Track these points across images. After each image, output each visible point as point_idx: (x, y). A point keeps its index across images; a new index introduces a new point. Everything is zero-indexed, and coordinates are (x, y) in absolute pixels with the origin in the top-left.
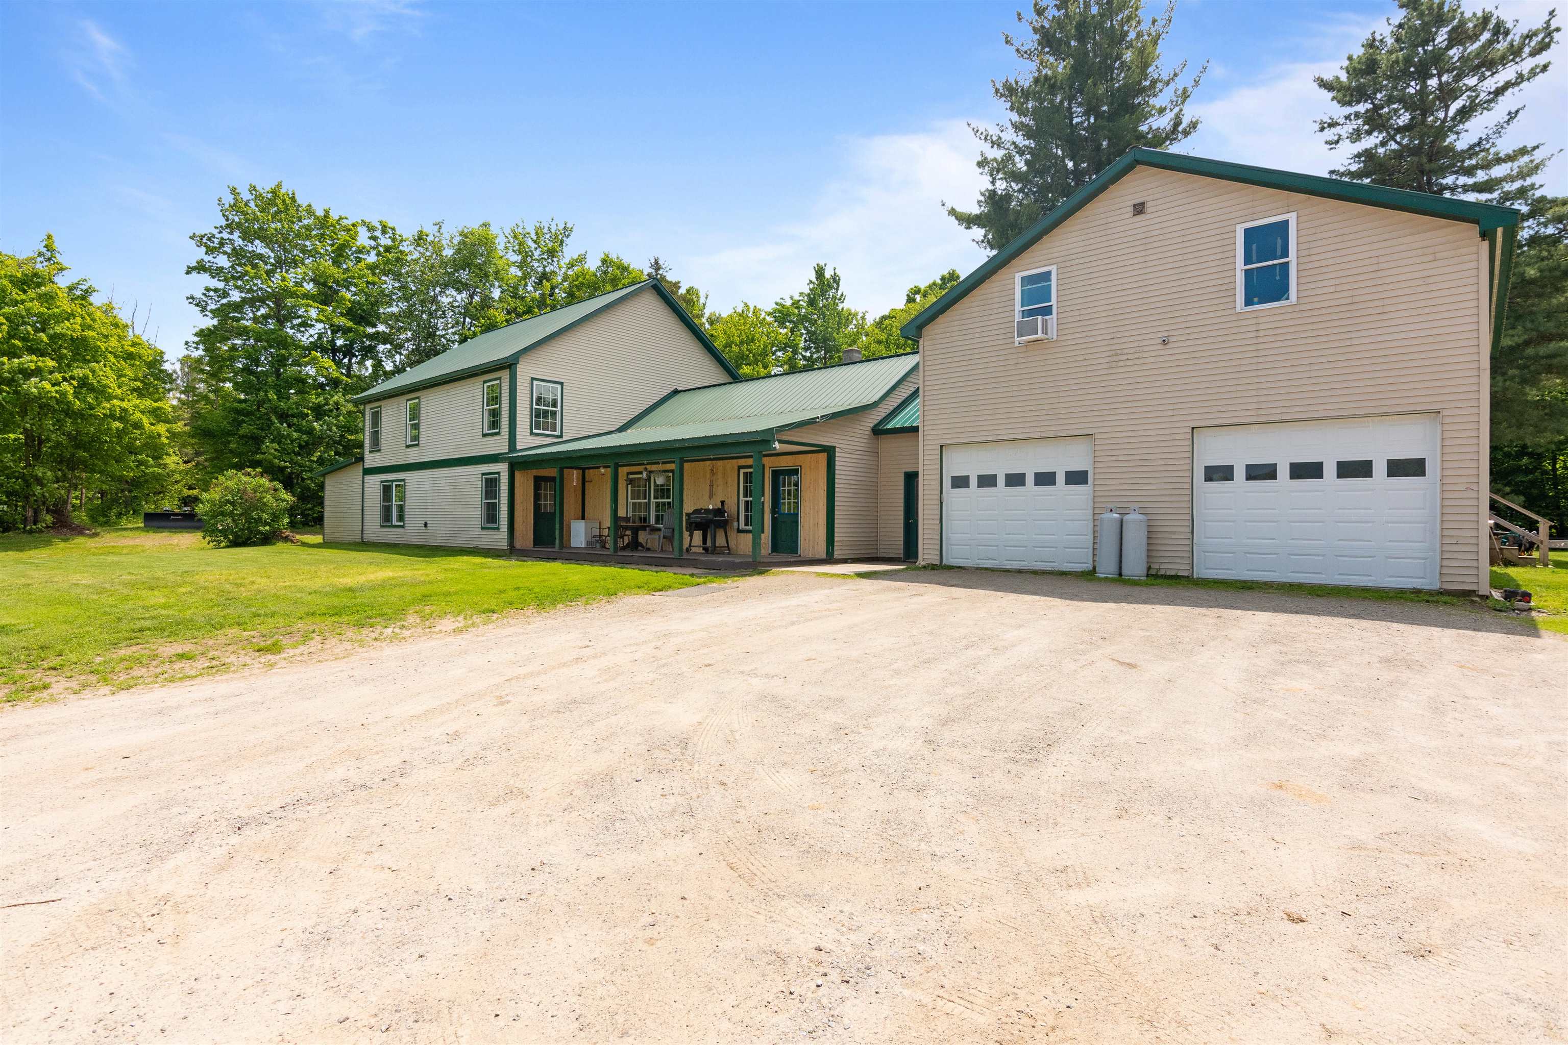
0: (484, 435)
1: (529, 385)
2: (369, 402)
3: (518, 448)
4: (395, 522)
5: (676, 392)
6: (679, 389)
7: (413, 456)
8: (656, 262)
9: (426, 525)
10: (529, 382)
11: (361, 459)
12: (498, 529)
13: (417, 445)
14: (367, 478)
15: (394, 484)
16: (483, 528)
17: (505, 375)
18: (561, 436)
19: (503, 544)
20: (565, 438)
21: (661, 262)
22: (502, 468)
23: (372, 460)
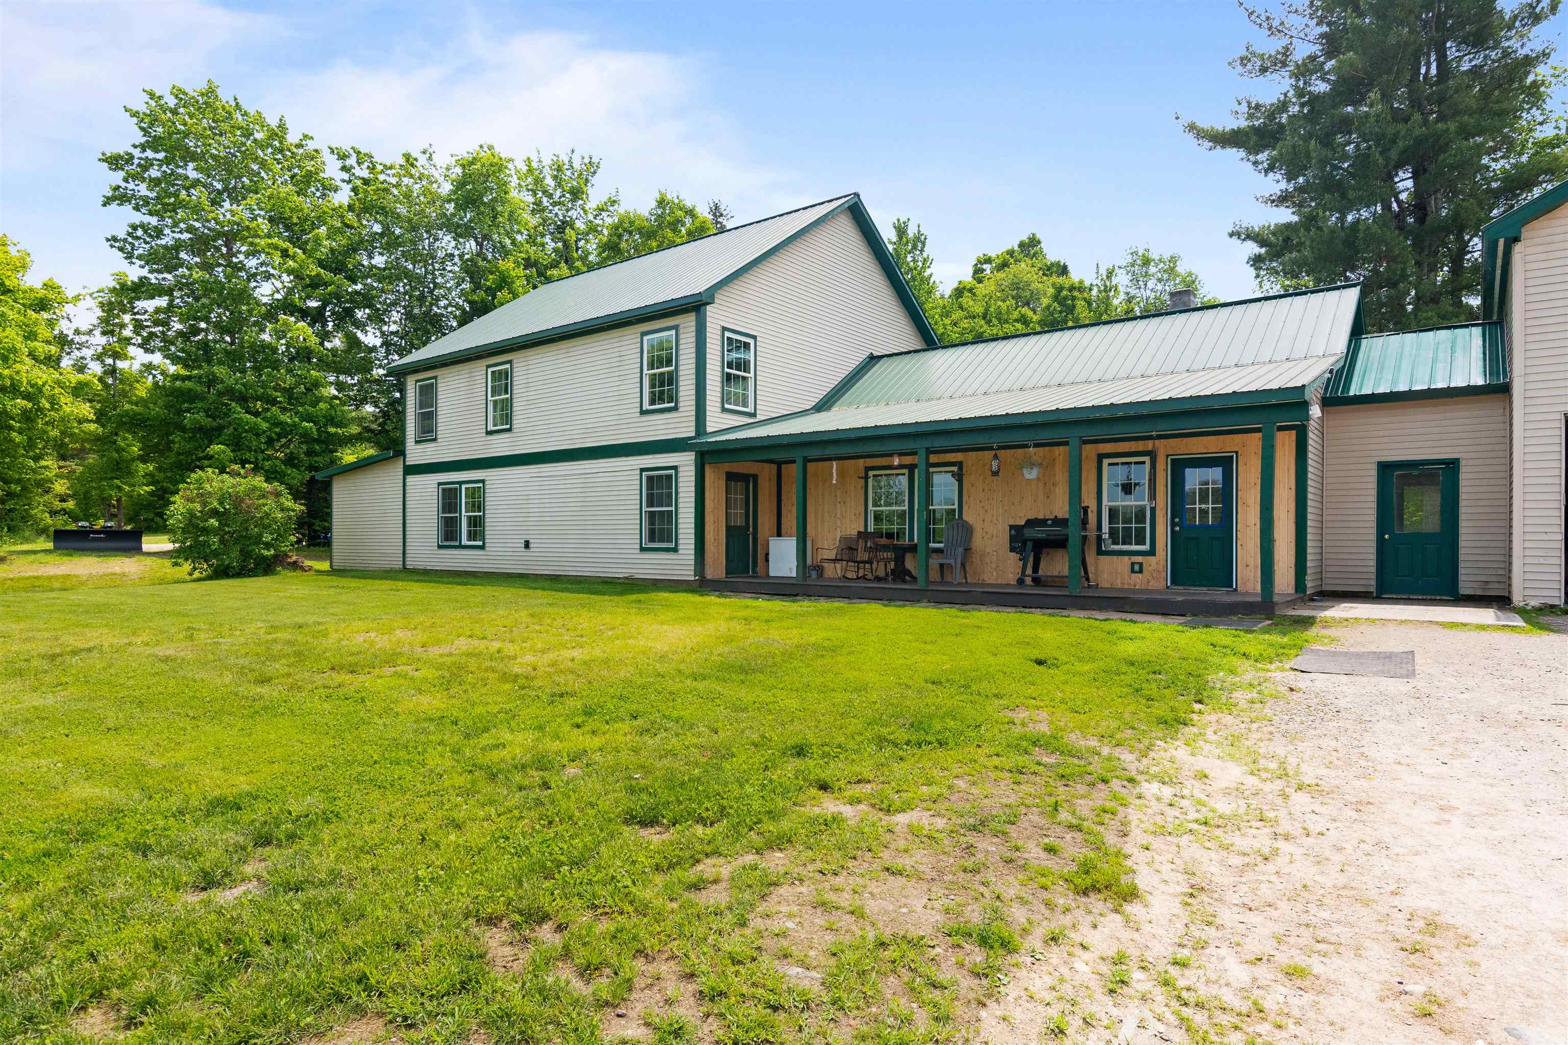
0: (643, 412)
1: (719, 338)
2: (415, 371)
3: (709, 430)
4: (465, 542)
5: (873, 359)
6: (876, 354)
7: (501, 446)
8: (717, 207)
9: (527, 545)
10: (719, 333)
11: (401, 453)
12: (675, 550)
13: (509, 430)
14: (411, 479)
15: (464, 487)
16: (642, 549)
17: (688, 322)
18: (753, 415)
19: (688, 573)
20: (760, 417)
21: (722, 208)
22: (685, 462)
23: (416, 453)
